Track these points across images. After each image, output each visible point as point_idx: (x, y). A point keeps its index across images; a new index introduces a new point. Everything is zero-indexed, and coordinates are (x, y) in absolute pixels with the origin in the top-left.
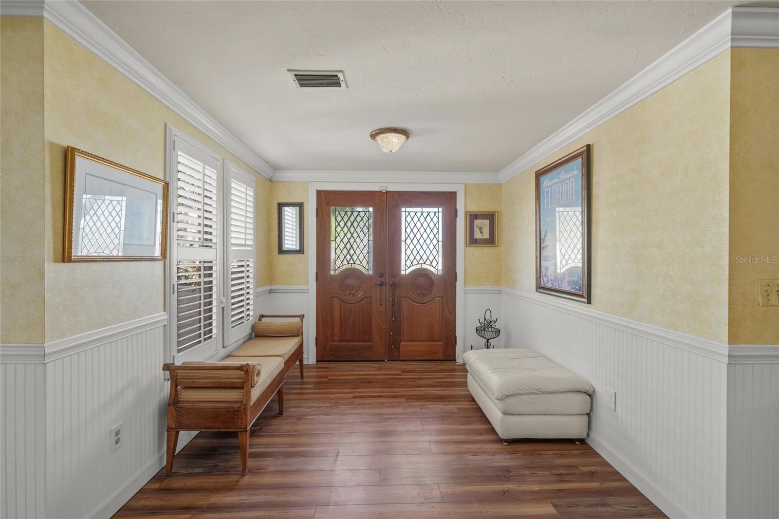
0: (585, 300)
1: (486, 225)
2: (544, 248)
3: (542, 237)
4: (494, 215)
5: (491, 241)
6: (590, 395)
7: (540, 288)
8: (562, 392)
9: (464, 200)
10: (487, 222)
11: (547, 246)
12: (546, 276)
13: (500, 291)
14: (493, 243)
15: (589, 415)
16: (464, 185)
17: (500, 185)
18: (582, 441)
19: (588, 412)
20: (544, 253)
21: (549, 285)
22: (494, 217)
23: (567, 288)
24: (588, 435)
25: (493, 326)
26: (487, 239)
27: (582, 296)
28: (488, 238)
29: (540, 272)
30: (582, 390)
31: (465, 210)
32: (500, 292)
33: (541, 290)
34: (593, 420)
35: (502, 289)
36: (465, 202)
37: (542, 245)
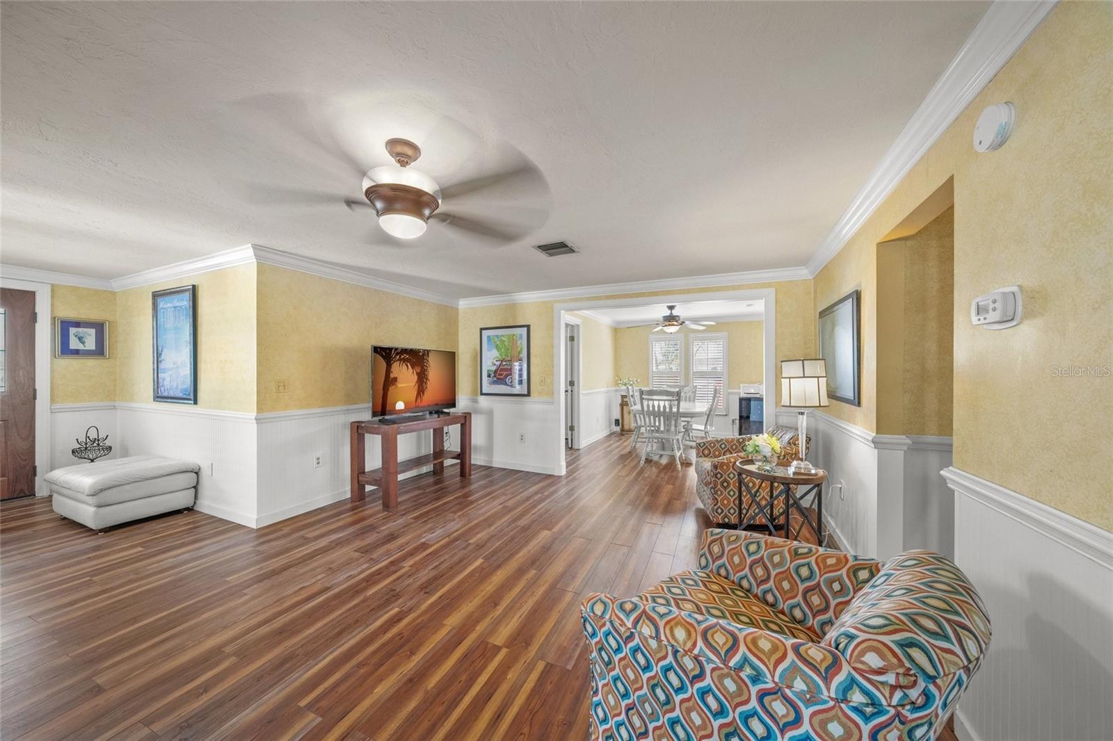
0: (192, 402)
1: (90, 335)
2: (161, 361)
3: (159, 352)
4: (103, 324)
5: (99, 351)
6: (196, 473)
7: (158, 397)
8: (168, 475)
9: (50, 303)
10: (92, 331)
11: (164, 360)
12: (163, 386)
13: (115, 406)
14: (103, 354)
15: (195, 487)
16: (49, 286)
17: (114, 293)
18: (190, 510)
19: (195, 485)
20: (161, 366)
21: (166, 394)
22: (103, 327)
23: (180, 395)
24: (195, 503)
25: (101, 444)
26: (93, 350)
27: (190, 399)
28: (94, 348)
29: (158, 383)
30: (189, 470)
31: (52, 315)
32: (114, 408)
33: (158, 400)
34: (200, 491)
35: (116, 405)
36: (52, 305)
37: (160, 359)
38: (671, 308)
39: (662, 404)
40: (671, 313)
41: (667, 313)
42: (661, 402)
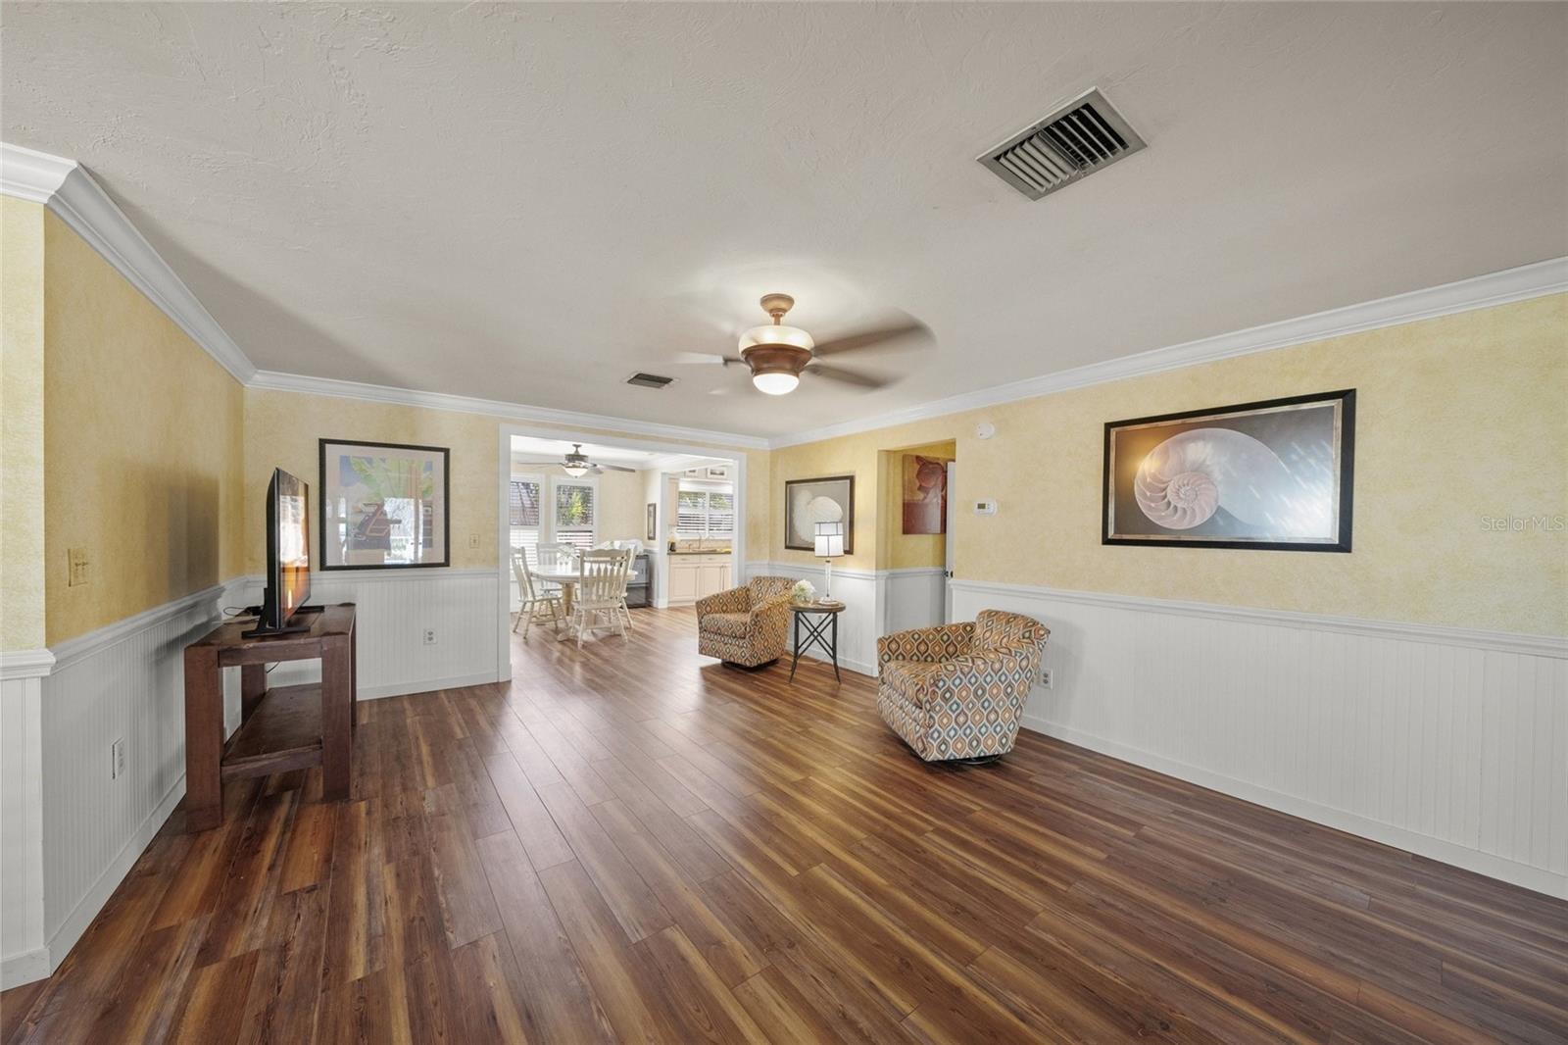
38: (577, 446)
39: (595, 567)
40: (577, 451)
41: (572, 451)
42: (594, 565)
